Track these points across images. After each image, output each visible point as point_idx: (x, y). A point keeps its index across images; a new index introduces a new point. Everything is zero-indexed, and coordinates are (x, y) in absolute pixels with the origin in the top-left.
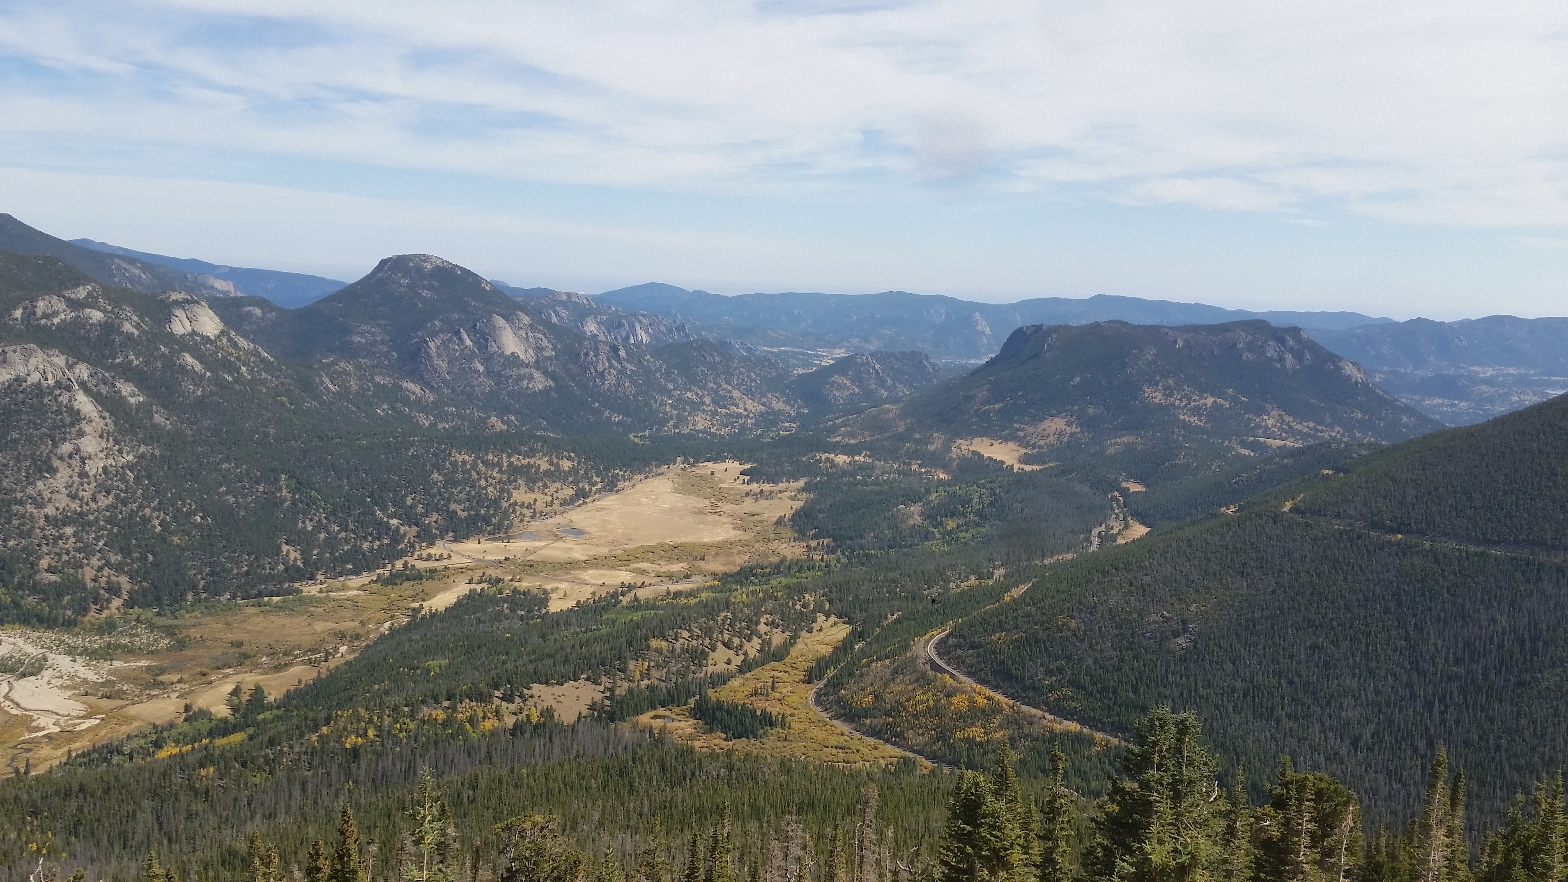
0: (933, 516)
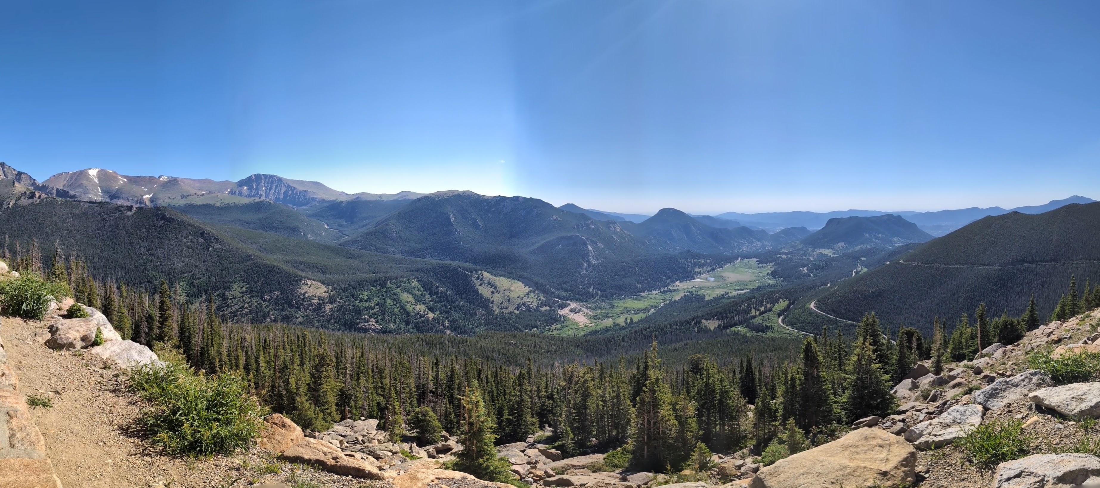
0: (810, 270)
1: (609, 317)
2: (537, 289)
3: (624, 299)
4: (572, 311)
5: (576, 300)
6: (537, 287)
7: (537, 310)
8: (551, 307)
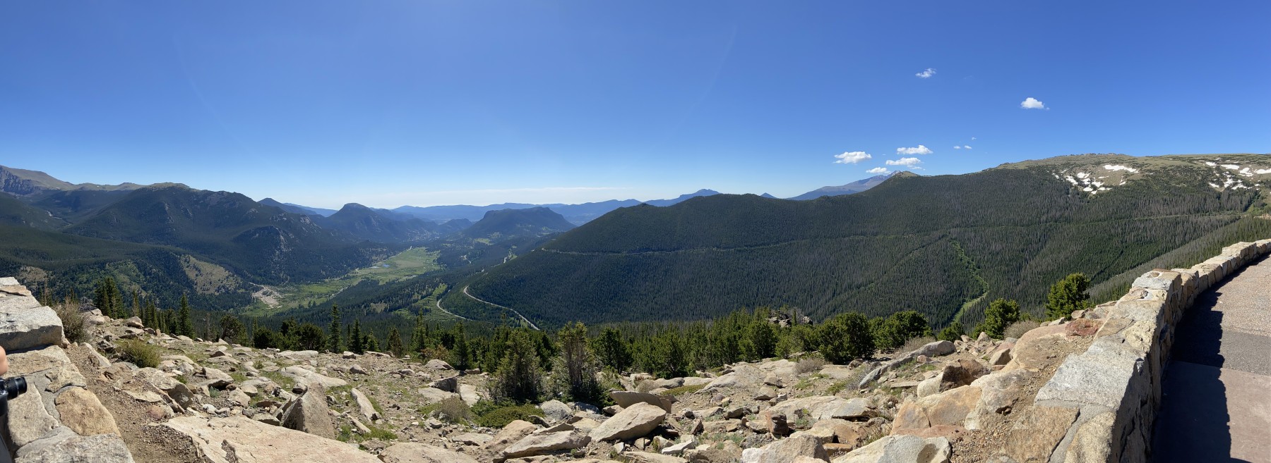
0: (469, 258)
1: (295, 300)
2: (236, 273)
3: (309, 284)
4: (264, 294)
5: (269, 284)
6: (237, 272)
7: (235, 292)
8: (246, 290)
